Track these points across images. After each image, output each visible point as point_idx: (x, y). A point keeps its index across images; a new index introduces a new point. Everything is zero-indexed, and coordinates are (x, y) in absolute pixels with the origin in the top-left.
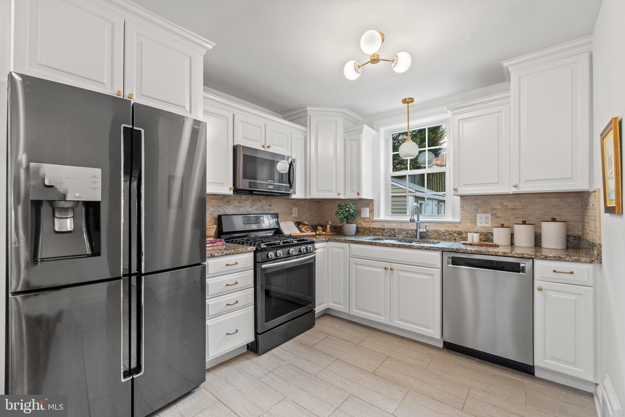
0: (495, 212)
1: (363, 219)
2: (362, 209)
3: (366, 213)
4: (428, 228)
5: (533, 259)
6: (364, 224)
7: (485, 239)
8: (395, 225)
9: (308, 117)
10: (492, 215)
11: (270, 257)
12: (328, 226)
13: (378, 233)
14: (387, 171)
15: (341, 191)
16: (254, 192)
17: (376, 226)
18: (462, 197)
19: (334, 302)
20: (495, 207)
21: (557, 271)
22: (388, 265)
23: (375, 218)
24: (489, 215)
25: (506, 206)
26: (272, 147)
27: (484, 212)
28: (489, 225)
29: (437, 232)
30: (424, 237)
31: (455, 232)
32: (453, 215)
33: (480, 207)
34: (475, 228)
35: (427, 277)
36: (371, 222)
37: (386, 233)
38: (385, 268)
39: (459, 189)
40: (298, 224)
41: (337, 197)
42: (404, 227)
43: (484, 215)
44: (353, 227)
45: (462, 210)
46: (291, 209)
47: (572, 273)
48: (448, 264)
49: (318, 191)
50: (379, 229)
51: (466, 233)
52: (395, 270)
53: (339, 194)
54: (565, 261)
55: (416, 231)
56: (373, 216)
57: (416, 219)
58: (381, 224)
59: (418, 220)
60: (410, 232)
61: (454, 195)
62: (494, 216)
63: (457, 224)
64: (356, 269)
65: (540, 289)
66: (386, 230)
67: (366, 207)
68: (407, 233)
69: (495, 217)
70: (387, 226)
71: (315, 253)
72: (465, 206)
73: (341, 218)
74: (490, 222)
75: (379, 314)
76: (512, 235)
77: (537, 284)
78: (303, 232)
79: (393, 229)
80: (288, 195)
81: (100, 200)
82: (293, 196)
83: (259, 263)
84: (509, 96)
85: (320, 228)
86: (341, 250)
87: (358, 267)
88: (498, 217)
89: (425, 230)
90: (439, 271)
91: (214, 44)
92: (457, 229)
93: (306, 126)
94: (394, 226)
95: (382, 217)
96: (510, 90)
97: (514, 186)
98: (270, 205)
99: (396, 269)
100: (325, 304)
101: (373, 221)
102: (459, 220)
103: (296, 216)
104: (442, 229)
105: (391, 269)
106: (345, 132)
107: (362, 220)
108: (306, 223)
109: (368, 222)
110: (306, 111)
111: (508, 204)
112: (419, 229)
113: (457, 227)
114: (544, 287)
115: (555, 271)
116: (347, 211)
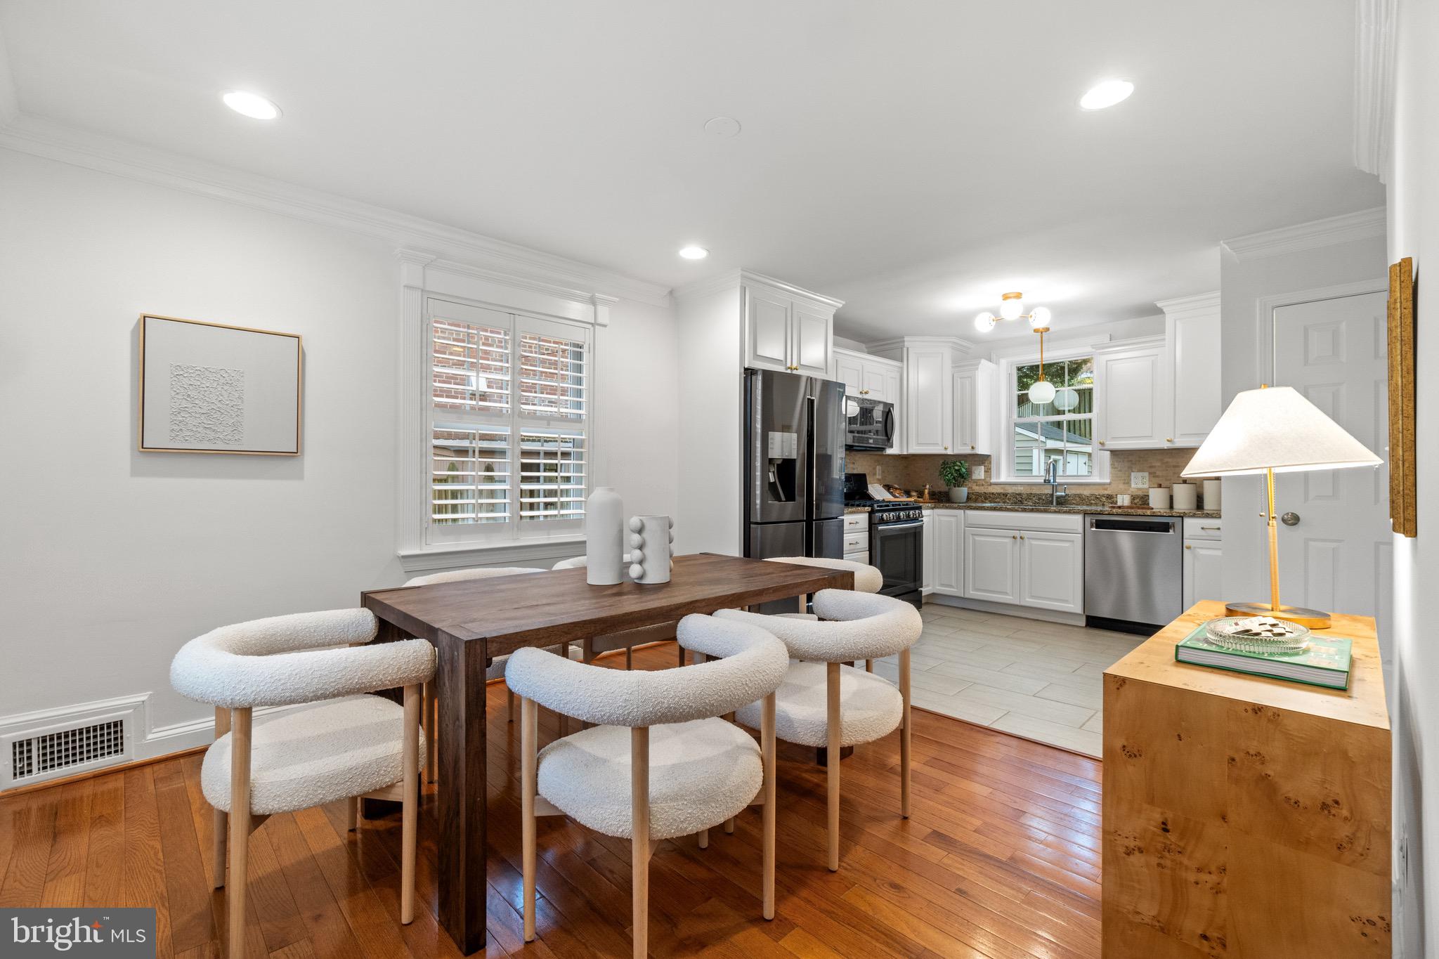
0: (1153, 470)
1: (976, 482)
2: (974, 468)
3: (979, 473)
4: (1067, 492)
5: (1182, 517)
6: (977, 488)
7: (1140, 503)
8: (1022, 488)
9: (905, 349)
10: (1150, 473)
11: (885, 519)
12: (926, 491)
13: (998, 500)
14: (1009, 417)
15: (948, 444)
16: (855, 448)
17: (994, 491)
18: (1114, 453)
19: (942, 585)
20: (1153, 464)
21: (1205, 527)
22: (1017, 534)
23: (993, 480)
24: (1146, 474)
25: (1167, 462)
26: (870, 393)
27: (1140, 471)
28: (1146, 486)
29: (1079, 496)
30: (1062, 502)
31: (1103, 496)
32: (1101, 476)
33: (1135, 464)
34: (1129, 490)
35: (1067, 544)
36: (988, 485)
37: (1009, 499)
38: (1014, 537)
39: (1107, 443)
40: (888, 487)
41: (944, 452)
42: (1035, 491)
43: (1141, 474)
44: (963, 492)
45: (1112, 468)
46: (875, 469)
47: (1219, 529)
48: (1092, 526)
49: (919, 444)
50: (999, 494)
51: (1117, 495)
52: (1026, 540)
53: (946, 449)
54: (1213, 517)
55: (1052, 495)
56: (990, 477)
57: (1052, 481)
58: (1002, 488)
59: (1054, 481)
60: (1044, 497)
61: (1100, 450)
62: (1153, 475)
63: (1106, 486)
64: (974, 541)
65: (1189, 548)
66: (1009, 495)
67: (980, 465)
68: (1039, 499)
69: (1154, 477)
70: (1010, 490)
71: (922, 521)
72: (1116, 463)
73: (949, 480)
74: (1147, 482)
75: (1006, 593)
76: (1171, 498)
77: (1186, 543)
78: (897, 497)
79: (1020, 494)
80: (883, 449)
81: (795, 458)
82: (889, 451)
83: (876, 524)
84: (1164, 340)
85: (914, 494)
86: (953, 519)
87: (977, 538)
88: (1158, 477)
89: (1063, 494)
90: (1080, 536)
91: (844, 303)
92: (1106, 492)
93: (902, 361)
94: (1020, 489)
95: (1004, 478)
96: (1163, 332)
97: (1168, 441)
98: (854, 463)
99: (1028, 538)
100: (930, 588)
101: (991, 484)
102: (1108, 481)
103: (880, 477)
104: (1086, 492)
105: (1021, 538)
106: (953, 367)
107: (974, 482)
108: (897, 486)
109: (983, 485)
110: (904, 341)
111: (1170, 460)
112: (1056, 492)
113: (1106, 490)
114: (1192, 546)
115: (1202, 528)
116: (956, 470)
